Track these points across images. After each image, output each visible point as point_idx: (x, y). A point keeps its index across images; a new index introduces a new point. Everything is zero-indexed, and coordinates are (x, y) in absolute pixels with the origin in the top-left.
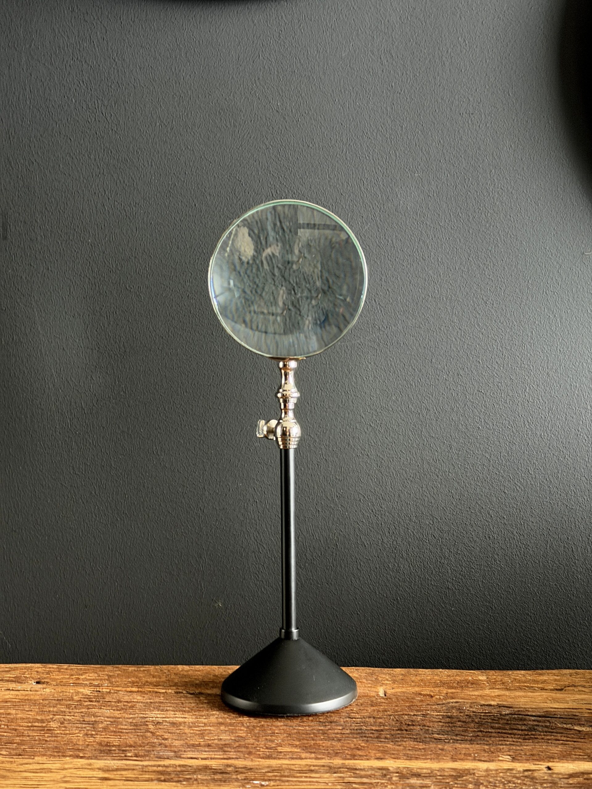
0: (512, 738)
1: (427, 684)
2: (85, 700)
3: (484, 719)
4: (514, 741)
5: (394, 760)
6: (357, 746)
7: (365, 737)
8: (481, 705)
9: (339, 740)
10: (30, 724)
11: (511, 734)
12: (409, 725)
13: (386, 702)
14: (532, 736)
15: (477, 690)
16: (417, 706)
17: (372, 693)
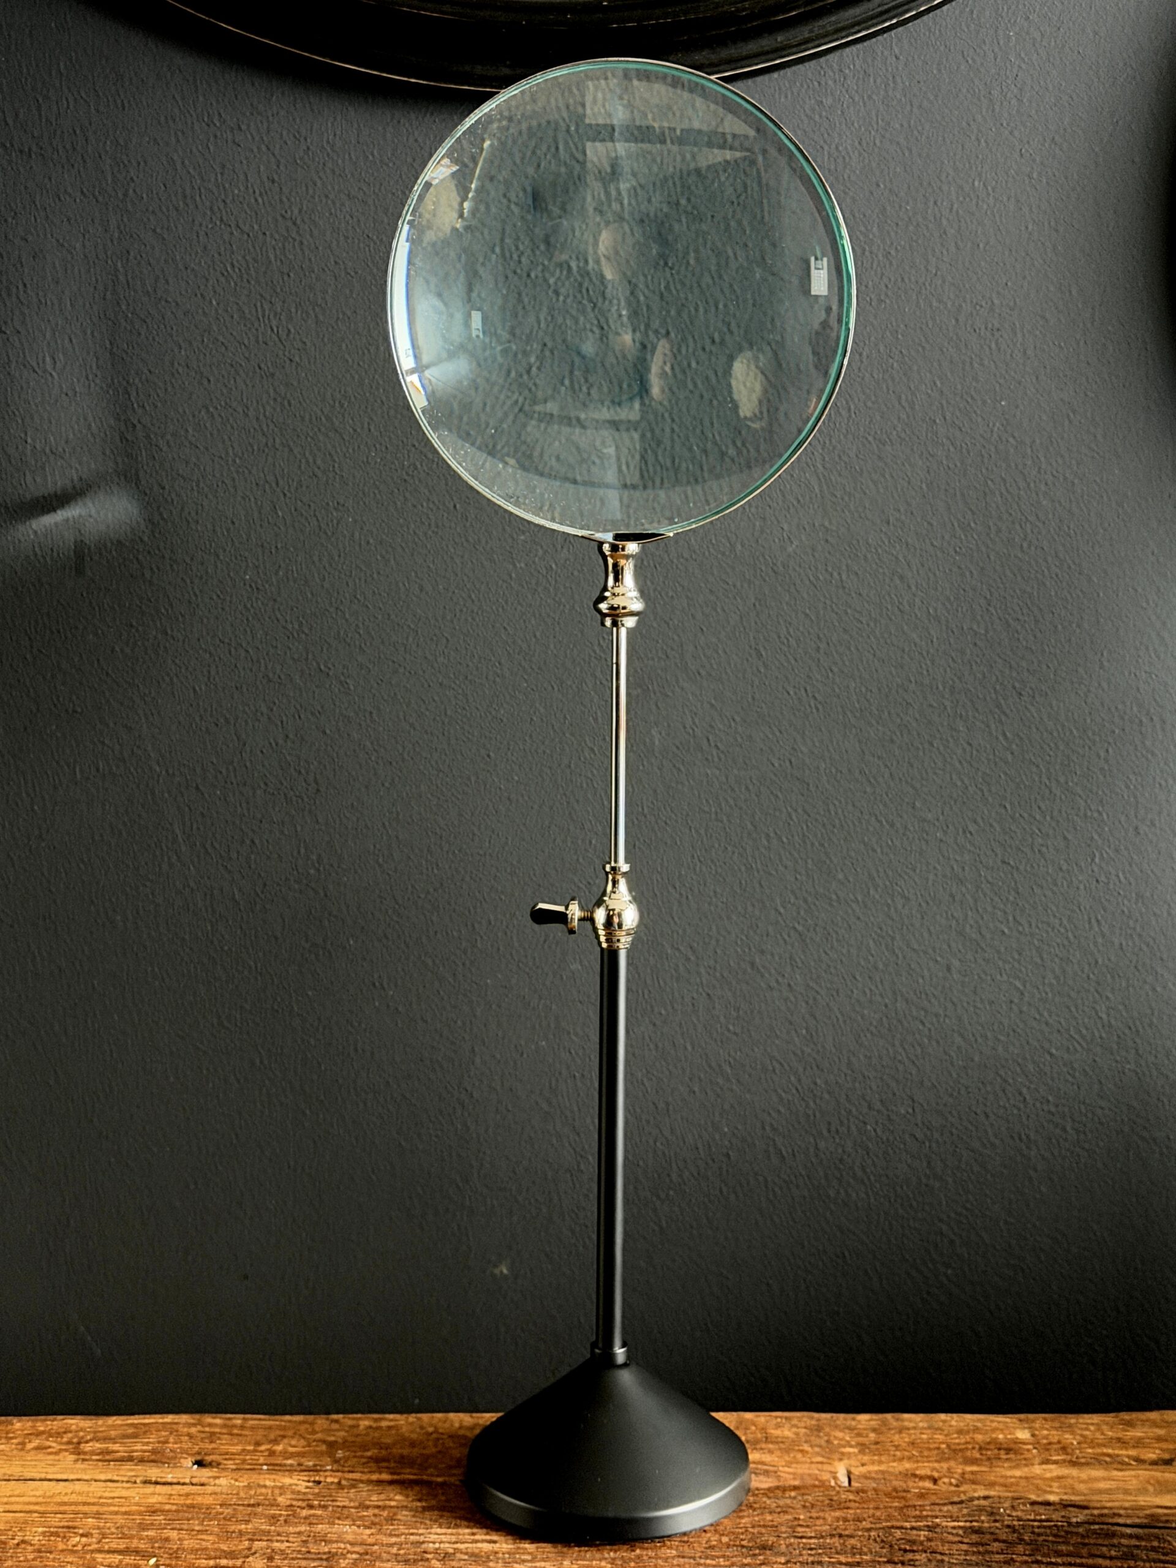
1: (925, 1454)
3: (1039, 1535)
8: (1032, 1504)
15: (1017, 1467)
16: (915, 1506)
17: (826, 1476)
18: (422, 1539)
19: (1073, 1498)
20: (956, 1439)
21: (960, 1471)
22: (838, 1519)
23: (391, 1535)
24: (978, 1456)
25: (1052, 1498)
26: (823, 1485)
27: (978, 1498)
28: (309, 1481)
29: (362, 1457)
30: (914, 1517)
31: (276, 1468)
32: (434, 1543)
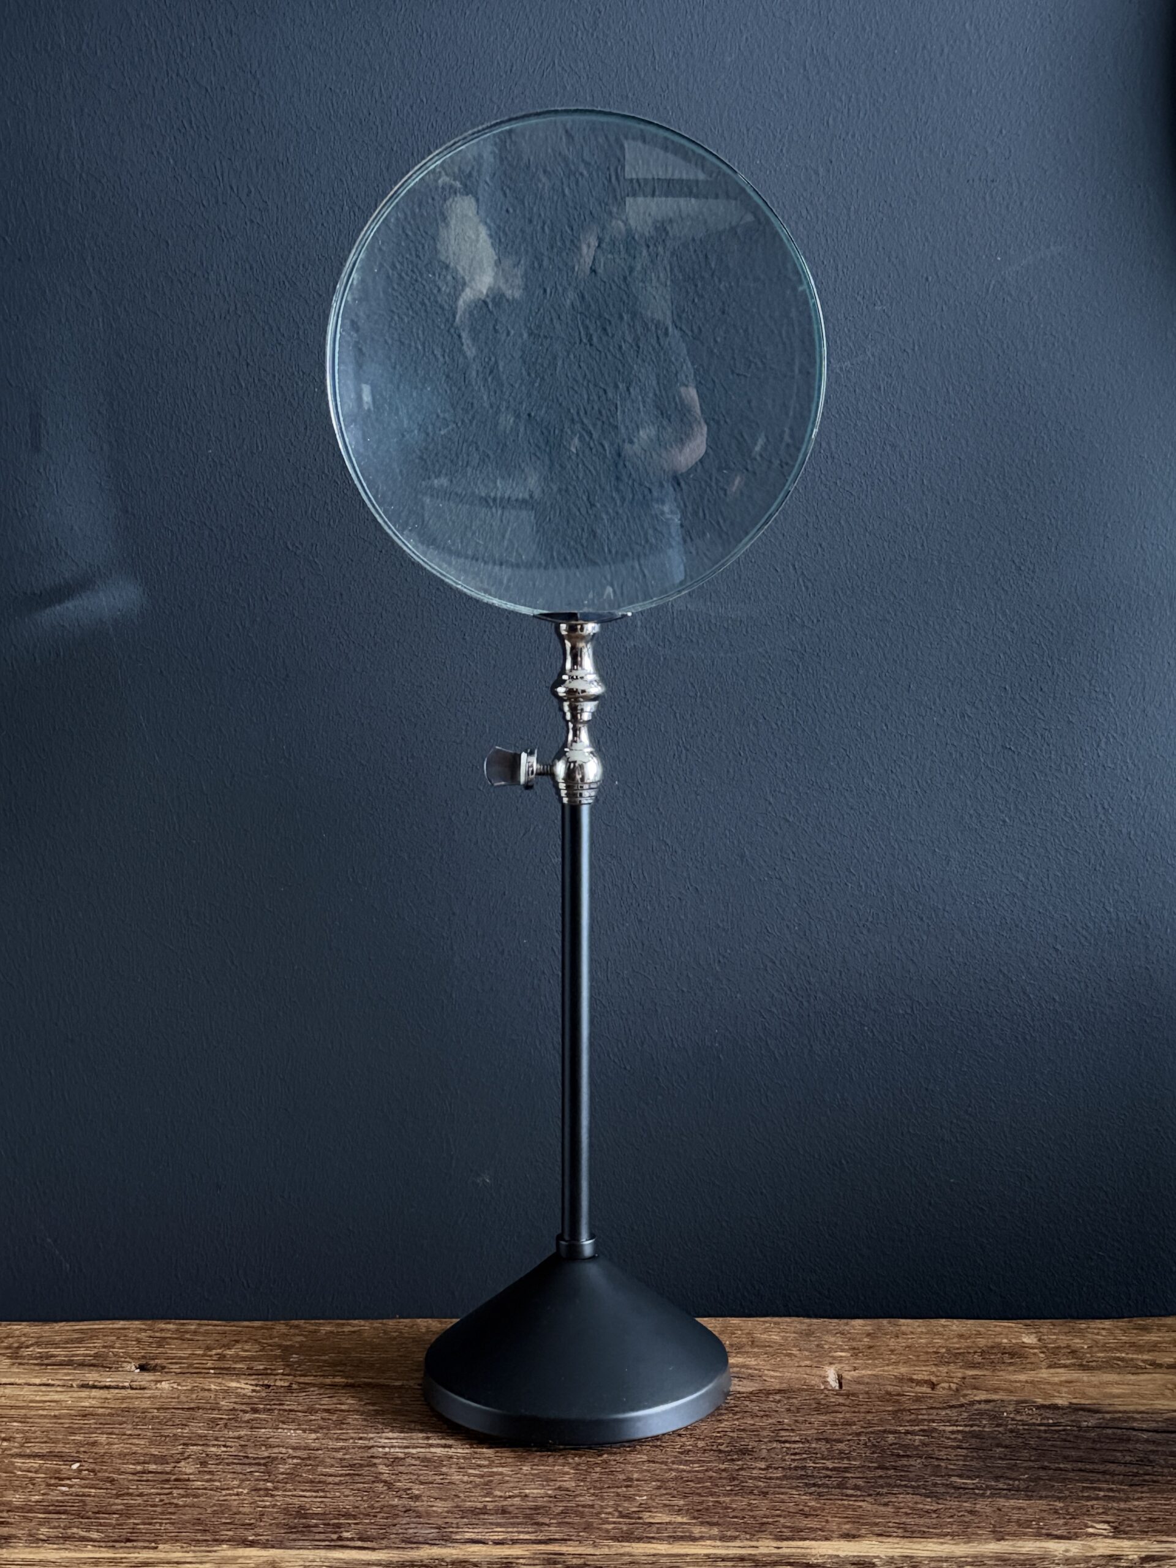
0: (1106, 1482)
1: (922, 1358)
2: (244, 1407)
3: (1047, 1439)
4: (1111, 1490)
5: (880, 1539)
6: (801, 1507)
7: (814, 1485)
8: (1038, 1407)
9: (765, 1494)
10: (139, 1468)
11: (1104, 1473)
12: (898, 1456)
13: (847, 1402)
14: (1147, 1477)
15: (1023, 1370)
16: (909, 1410)
17: (815, 1381)
18: (372, 1443)
19: (1083, 1401)
20: (955, 1343)
21: (960, 1375)
22: (825, 1424)
23: (338, 1439)
24: (980, 1360)
25: (1059, 1402)
26: (811, 1389)
27: (979, 1402)
28: (257, 1385)
29: (318, 1361)
30: (908, 1422)
31: (223, 1372)
32: (384, 1447)
